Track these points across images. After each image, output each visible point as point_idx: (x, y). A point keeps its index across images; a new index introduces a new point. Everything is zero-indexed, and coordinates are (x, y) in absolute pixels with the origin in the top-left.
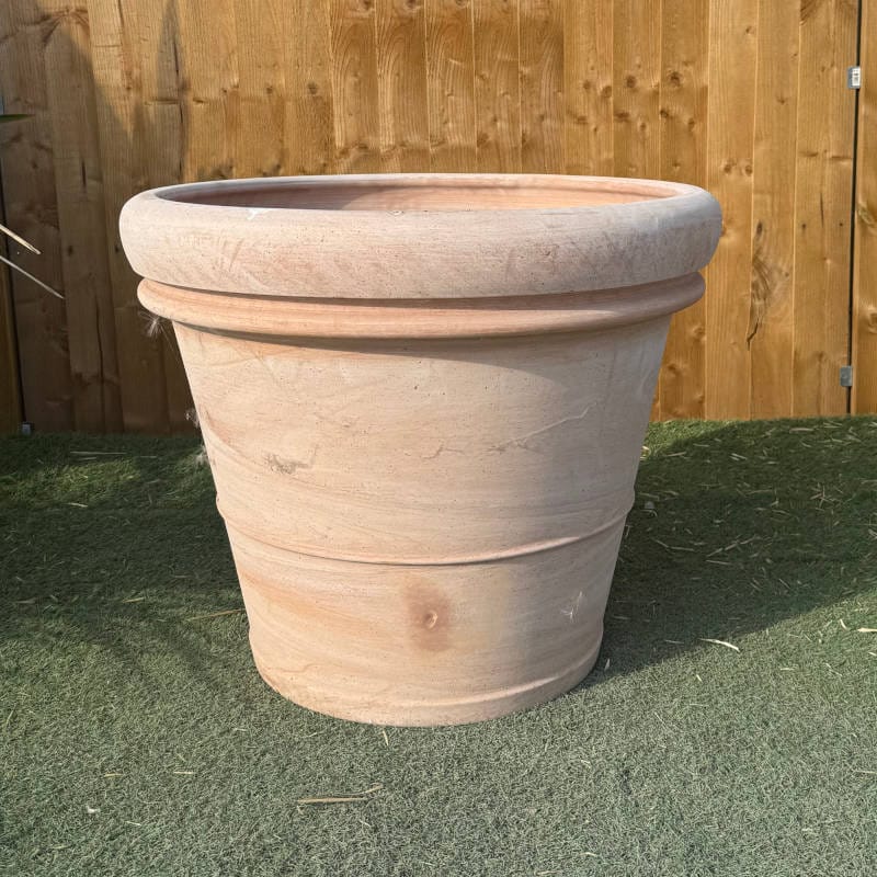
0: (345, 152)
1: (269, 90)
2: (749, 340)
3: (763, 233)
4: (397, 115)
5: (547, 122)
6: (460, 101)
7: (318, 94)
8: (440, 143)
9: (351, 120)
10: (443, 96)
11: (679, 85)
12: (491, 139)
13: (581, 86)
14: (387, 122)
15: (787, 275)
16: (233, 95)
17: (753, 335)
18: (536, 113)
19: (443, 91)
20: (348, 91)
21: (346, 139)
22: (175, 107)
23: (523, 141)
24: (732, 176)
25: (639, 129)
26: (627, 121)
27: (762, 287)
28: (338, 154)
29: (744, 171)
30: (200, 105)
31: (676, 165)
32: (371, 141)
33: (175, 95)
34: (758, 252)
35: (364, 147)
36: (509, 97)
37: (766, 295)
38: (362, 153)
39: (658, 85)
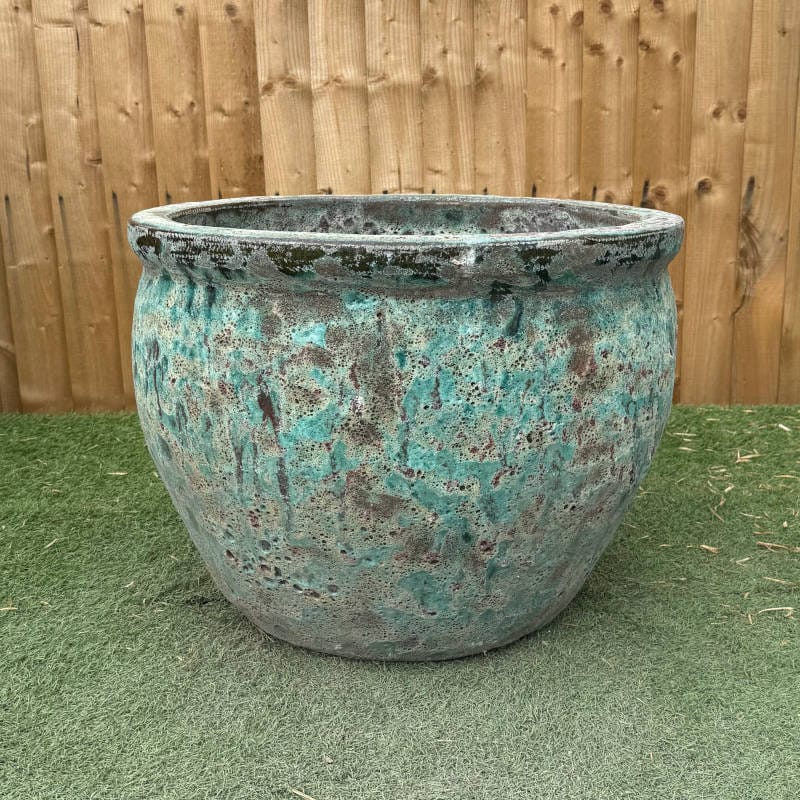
0: (268, 88)
1: (180, 11)
2: (734, 314)
3: (755, 189)
4: (331, 44)
5: (507, 55)
6: (404, 28)
7: (237, 17)
8: (379, 80)
9: (276, 50)
10: (385, 22)
11: (662, 11)
12: (440, 73)
13: (548, 10)
14: (318, 52)
15: (781, 239)
16: (139, 17)
17: (738, 309)
18: (494, 44)
19: (384, 15)
20: (271, 13)
21: (270, 70)
22: (70, 32)
23: (477, 77)
24: (722, 122)
25: (615, 64)
26: (601, 54)
27: (751, 255)
28: (260, 90)
29: (735, 115)
30: (98, 28)
31: (656, 107)
32: (299, 73)
33: (69, 16)
34: (749, 212)
35: (291, 82)
36: (462, 23)
37: (756, 264)
38: (291, 90)
39: (638, 10)
